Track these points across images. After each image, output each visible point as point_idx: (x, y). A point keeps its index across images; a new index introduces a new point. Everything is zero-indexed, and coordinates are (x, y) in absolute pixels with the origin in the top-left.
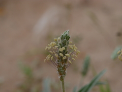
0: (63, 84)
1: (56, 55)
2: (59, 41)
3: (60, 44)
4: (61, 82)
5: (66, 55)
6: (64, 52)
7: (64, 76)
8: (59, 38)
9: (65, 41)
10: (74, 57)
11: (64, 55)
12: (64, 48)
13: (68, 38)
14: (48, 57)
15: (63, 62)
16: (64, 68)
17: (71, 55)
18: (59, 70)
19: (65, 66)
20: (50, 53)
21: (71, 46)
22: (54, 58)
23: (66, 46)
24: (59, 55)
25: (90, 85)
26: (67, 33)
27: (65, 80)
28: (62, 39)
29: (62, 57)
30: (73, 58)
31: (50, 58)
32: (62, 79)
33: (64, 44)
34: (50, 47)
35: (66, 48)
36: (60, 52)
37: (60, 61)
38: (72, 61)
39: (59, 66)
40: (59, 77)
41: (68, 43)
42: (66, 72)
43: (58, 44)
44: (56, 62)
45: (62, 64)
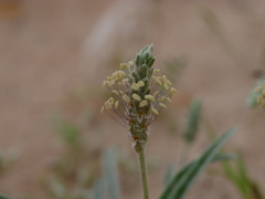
0: (142, 159)
1: (126, 98)
2: (132, 67)
3: (134, 75)
4: (138, 154)
5: (146, 97)
6: (143, 92)
7: (143, 141)
8: (131, 63)
9: (145, 69)
10: (165, 102)
11: (143, 98)
12: (141, 83)
13: (150, 61)
14: (109, 103)
15: (140, 113)
16: (143, 126)
17: (157, 97)
18: (132, 130)
19: (144, 121)
20: (114, 95)
21: (157, 79)
22: (122, 104)
23: (146, 79)
24: (132, 99)
25: (202, 161)
26: (148, 51)
27: (145, 151)
28: (137, 63)
29: (138, 103)
30: (161, 104)
31: (113, 105)
32: (139, 148)
33: (142, 75)
34: (113, 82)
35: (146, 82)
36: (134, 92)
37: (134, 109)
38: (160, 109)
39: (133, 122)
40: (134, 144)
41: (151, 73)
42: (148, 133)
43: (130, 76)
44: (127, 113)
45: (139, 116)
